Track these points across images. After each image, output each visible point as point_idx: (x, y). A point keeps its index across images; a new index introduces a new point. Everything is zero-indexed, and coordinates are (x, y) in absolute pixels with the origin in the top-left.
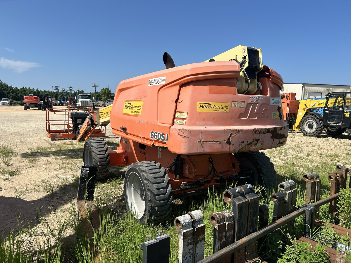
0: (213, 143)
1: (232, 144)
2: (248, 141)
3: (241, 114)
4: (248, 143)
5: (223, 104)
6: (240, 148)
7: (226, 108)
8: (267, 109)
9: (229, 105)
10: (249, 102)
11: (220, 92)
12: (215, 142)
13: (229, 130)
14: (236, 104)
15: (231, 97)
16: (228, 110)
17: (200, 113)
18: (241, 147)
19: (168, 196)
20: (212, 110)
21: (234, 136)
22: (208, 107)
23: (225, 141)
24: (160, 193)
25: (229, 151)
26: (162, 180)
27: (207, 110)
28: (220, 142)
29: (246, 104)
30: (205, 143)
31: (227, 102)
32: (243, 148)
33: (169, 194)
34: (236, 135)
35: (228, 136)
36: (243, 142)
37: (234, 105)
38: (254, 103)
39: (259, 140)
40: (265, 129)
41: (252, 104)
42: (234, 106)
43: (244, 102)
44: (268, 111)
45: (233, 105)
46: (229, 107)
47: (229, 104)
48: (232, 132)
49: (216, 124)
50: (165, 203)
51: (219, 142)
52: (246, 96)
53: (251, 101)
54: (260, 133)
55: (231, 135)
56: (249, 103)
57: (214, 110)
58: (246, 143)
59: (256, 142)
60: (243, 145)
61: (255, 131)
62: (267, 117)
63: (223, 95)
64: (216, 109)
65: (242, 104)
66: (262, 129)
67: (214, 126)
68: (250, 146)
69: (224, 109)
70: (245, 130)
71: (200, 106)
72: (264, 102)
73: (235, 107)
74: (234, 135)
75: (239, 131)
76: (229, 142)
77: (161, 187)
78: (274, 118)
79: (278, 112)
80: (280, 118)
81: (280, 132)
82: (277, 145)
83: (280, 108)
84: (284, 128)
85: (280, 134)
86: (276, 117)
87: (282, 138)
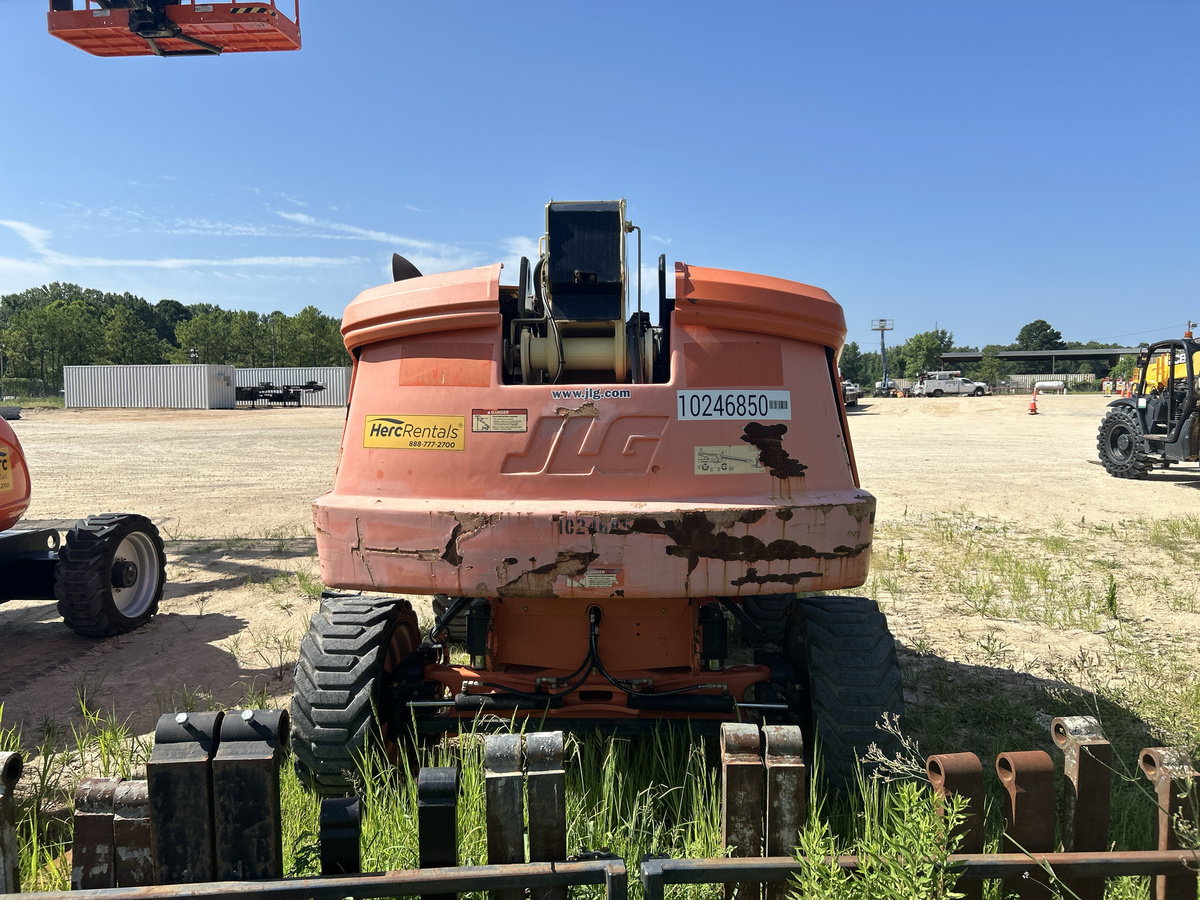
0: (398, 557)
1: (465, 565)
2: (533, 560)
3: (509, 456)
4: (538, 565)
5: (441, 422)
6: (504, 583)
7: (451, 434)
8: (653, 436)
9: (461, 425)
10: (550, 410)
11: (433, 381)
12: (402, 552)
13: (446, 515)
14: (488, 419)
15: (469, 395)
16: (459, 443)
17: (371, 450)
18: (507, 578)
19: (351, 714)
20: (405, 440)
21: (468, 537)
22: (393, 431)
23: (438, 551)
24: (325, 701)
25: (460, 590)
26: (345, 661)
27: (390, 441)
28: (421, 555)
29: (533, 419)
30: (372, 554)
31: (454, 411)
32: (515, 581)
33: (356, 709)
34: (475, 534)
35: (444, 534)
36: (512, 561)
37: (481, 425)
38: (572, 414)
39: (592, 556)
40: (623, 518)
41: (563, 418)
42: (480, 429)
43: (524, 411)
44: (659, 443)
45: (478, 425)
46: (460, 432)
47: (462, 420)
48: (459, 525)
49: (415, 493)
50: (338, 735)
51: (417, 552)
52: (535, 390)
53: (558, 410)
54: (592, 531)
55: (456, 532)
56: (546, 414)
57: (411, 444)
58: (524, 565)
59: (577, 565)
60: (513, 572)
61: (561, 524)
62: (655, 468)
63: (443, 390)
64: (418, 440)
65: (515, 419)
66: (604, 517)
67: (411, 498)
68: (546, 578)
69: (445, 440)
70: (514, 517)
71: (373, 430)
72: (632, 410)
73: (486, 430)
74: (470, 533)
75: (488, 520)
76: (451, 555)
77: (331, 683)
78: (715, 472)
79: (754, 447)
80: (772, 473)
81: (740, 531)
82: (733, 583)
83: (780, 429)
84: (785, 515)
85: (749, 541)
86: (731, 469)
87: (769, 559)
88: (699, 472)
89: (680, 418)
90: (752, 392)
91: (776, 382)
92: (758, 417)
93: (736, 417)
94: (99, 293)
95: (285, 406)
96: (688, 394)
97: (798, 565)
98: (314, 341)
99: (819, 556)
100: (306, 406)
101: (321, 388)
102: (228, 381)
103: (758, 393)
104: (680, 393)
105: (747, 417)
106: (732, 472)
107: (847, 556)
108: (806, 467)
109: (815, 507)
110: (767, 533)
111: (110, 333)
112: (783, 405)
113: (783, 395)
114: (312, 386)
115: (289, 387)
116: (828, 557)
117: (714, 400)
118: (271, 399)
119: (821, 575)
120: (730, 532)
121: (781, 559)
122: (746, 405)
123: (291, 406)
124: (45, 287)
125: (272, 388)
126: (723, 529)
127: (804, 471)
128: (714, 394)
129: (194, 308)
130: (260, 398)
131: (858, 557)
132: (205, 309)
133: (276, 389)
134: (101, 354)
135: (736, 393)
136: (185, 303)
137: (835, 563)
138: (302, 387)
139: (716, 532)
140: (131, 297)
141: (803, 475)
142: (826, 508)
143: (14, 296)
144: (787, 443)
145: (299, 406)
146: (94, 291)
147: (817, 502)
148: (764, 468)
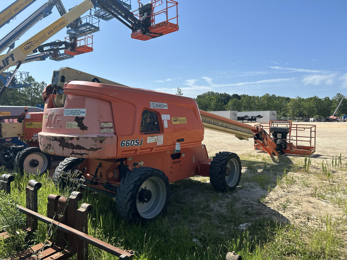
3: (47, 123)
4: (46, 146)
8: (61, 119)
32: (45, 149)
34: (41, 139)
38: (52, 114)
39: (51, 145)
44: (62, 121)
53: (50, 114)
54: (50, 140)
59: (49, 147)
61: (47, 138)
62: (61, 127)
65: (47, 116)
66: (51, 137)
72: (58, 114)
78: (70, 128)
79: (77, 122)
80: (80, 129)
81: (70, 142)
82: (70, 154)
83: (83, 118)
84: (78, 139)
85: (72, 144)
86: (72, 127)
87: (76, 149)
88: (67, 128)
89: (64, 115)
90: (77, 109)
91: (83, 107)
92: (78, 115)
93: (74, 115)
94: (218, 93)
95: (251, 122)
96: (66, 110)
97: (82, 151)
98: (267, 103)
99: (87, 149)
100: (258, 122)
101: (262, 117)
102: (235, 115)
103: (79, 110)
104: (65, 110)
105: (76, 115)
106: (73, 128)
107: (94, 150)
108: (88, 128)
109: (84, 137)
110: (75, 142)
111: (213, 103)
112: (84, 112)
113: (85, 110)
114: (260, 116)
115: (253, 117)
116: (89, 150)
117: (70, 111)
118: (248, 120)
119: (88, 154)
120: (68, 142)
121: (78, 149)
122: (76, 112)
123: (254, 122)
124: (206, 93)
125: (247, 117)
126: (67, 141)
127: (88, 129)
128: (70, 110)
129: (241, 96)
130: (245, 120)
131: (97, 151)
132: (244, 96)
133: (249, 117)
134: (211, 109)
135: (74, 110)
136: (239, 95)
137: (91, 152)
138: (256, 117)
139: (66, 141)
140: (226, 94)
141: (87, 130)
142: (87, 138)
143: (200, 95)
144: (84, 122)
145: (256, 122)
146: (217, 93)
147: (85, 136)
148: (78, 128)
